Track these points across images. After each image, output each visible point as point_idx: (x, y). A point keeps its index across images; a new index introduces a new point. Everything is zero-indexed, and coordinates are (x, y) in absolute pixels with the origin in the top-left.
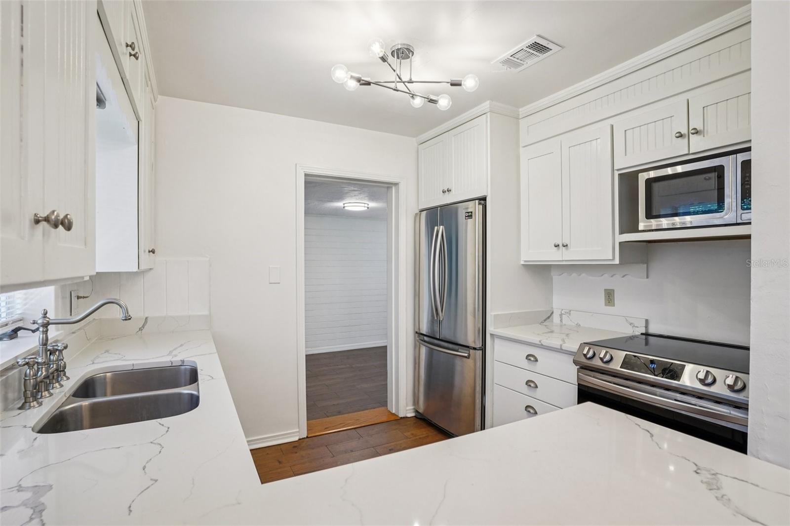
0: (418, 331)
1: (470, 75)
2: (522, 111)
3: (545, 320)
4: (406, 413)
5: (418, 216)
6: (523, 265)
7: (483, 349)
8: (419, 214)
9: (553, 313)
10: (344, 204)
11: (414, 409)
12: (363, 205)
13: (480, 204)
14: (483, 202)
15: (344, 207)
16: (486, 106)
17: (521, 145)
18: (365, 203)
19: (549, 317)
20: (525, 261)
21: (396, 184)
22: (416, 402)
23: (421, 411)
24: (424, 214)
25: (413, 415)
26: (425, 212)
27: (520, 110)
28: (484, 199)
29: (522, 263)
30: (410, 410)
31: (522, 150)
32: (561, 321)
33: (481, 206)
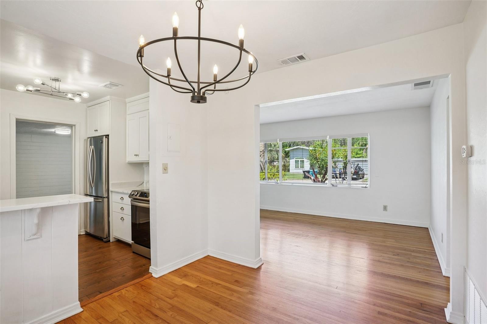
0: (86, 194)
1: (84, 92)
2: (127, 100)
3: (139, 185)
4: (80, 233)
5: (86, 141)
6: (128, 163)
7: (108, 198)
8: (86, 140)
9: (143, 182)
10: (55, 130)
11: (85, 230)
12: (67, 131)
13: (106, 138)
14: (108, 137)
15: (55, 132)
16: (108, 97)
17: (127, 114)
18: (68, 131)
19: (141, 184)
20: (128, 161)
21: (75, 125)
22: (86, 227)
23: (88, 231)
24: (89, 139)
25: (84, 233)
26: (90, 139)
27: (126, 100)
28: (108, 136)
29: (127, 162)
30: (83, 231)
31: (127, 116)
32: (146, 185)
33: (107, 139)
